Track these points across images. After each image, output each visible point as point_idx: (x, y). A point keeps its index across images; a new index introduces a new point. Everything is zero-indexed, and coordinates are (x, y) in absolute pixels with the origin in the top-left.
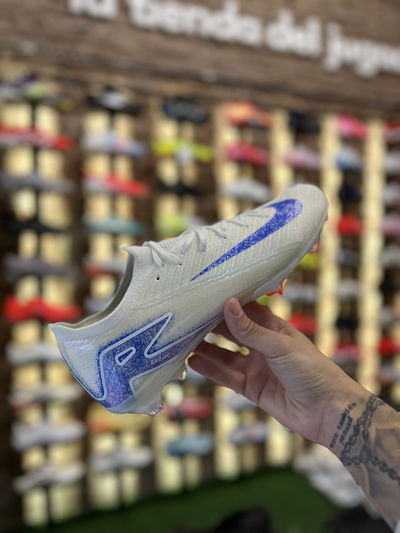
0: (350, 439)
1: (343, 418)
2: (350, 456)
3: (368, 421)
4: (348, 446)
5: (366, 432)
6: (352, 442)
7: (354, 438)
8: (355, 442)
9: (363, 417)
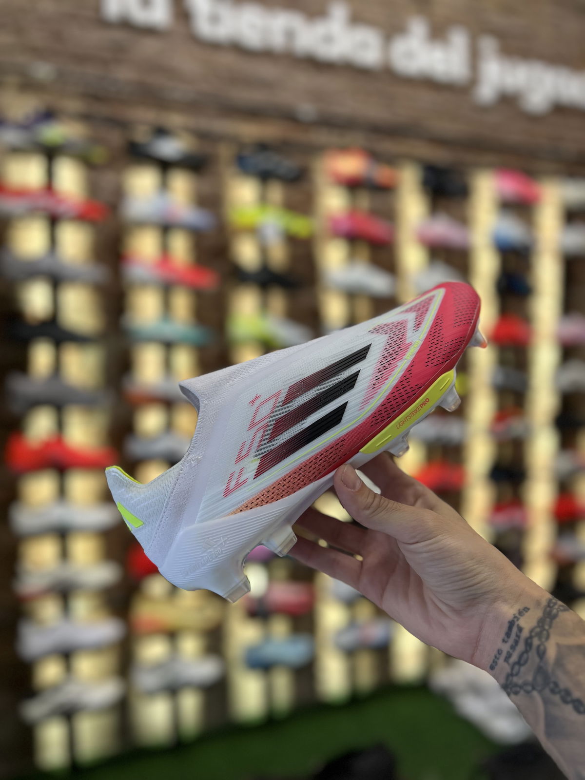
0: (520, 658)
1: (510, 628)
2: (519, 680)
3: (545, 632)
4: (517, 667)
5: (542, 648)
6: (522, 662)
7: (525, 656)
8: (526, 662)
9: (538, 626)
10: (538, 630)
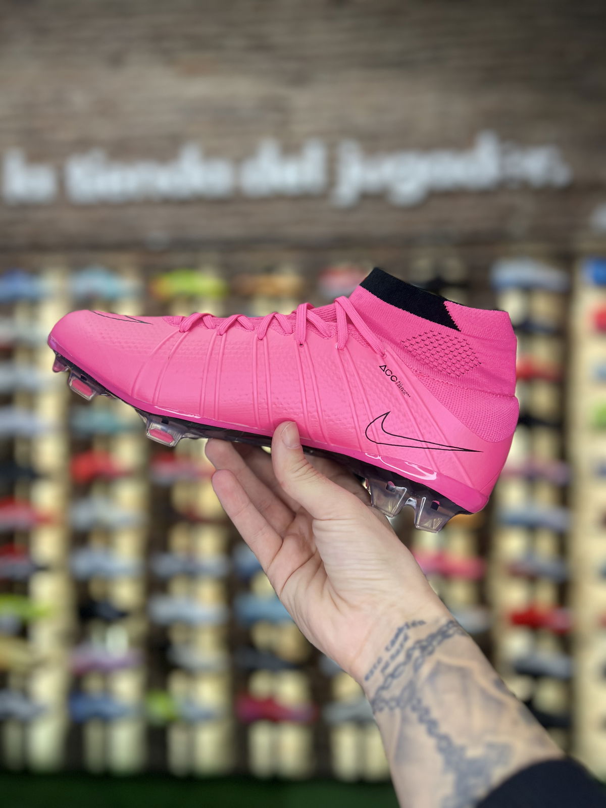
0: (396, 669)
1: (397, 636)
2: (386, 695)
3: (430, 648)
4: (389, 680)
5: (420, 661)
6: (397, 673)
7: (401, 668)
8: (400, 674)
9: (427, 640)
10: (424, 643)
